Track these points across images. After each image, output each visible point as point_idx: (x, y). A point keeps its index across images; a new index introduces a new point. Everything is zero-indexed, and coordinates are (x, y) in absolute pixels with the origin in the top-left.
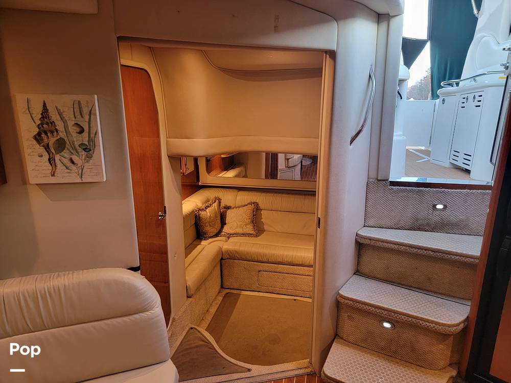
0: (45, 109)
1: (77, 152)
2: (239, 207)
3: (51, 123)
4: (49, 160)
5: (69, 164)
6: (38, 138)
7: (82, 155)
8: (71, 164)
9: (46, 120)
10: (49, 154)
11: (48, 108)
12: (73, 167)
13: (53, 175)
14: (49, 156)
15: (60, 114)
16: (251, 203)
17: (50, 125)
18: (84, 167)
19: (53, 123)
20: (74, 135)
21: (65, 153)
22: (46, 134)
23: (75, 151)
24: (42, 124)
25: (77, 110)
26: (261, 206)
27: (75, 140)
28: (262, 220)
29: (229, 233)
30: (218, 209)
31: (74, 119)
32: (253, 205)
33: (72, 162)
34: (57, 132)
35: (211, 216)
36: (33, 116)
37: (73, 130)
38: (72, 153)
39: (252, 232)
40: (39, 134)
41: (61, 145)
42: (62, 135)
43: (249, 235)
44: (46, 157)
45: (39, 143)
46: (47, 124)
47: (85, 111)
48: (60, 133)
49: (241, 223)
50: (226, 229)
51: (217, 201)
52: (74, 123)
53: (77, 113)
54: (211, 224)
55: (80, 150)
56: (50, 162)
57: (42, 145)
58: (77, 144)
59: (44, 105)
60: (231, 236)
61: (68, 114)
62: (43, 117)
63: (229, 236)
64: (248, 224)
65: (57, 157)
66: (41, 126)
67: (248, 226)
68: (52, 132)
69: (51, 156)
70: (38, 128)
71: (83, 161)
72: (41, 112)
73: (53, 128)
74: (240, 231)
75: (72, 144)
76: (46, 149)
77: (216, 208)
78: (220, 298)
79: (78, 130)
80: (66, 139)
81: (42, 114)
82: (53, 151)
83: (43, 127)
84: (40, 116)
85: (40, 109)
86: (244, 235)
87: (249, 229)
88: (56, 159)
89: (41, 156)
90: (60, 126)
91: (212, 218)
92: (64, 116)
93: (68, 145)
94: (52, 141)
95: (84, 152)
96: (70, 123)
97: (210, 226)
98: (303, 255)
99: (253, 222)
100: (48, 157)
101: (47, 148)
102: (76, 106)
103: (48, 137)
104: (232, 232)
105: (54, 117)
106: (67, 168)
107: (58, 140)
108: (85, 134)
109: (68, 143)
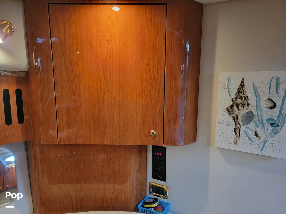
0: (242, 86)
1: (263, 126)
3: (245, 98)
4: (235, 129)
5: (253, 136)
6: (230, 110)
7: (268, 129)
8: (255, 136)
9: (241, 94)
10: (236, 124)
11: (245, 84)
12: (256, 139)
13: (236, 143)
14: (236, 126)
15: (255, 90)
17: (243, 99)
18: (266, 141)
19: (246, 98)
20: (265, 109)
21: (252, 126)
22: (238, 106)
23: (261, 125)
24: (236, 98)
25: (273, 86)
27: (264, 114)
31: (268, 94)
33: (256, 134)
34: (248, 105)
36: (230, 90)
37: (265, 105)
38: (258, 127)
40: (232, 107)
41: (249, 117)
42: (253, 108)
44: (233, 126)
45: (230, 114)
46: (241, 98)
47: (282, 87)
48: (251, 107)
52: (267, 98)
55: (267, 124)
56: (235, 132)
57: (232, 115)
58: (265, 119)
59: (243, 82)
61: (263, 90)
62: (238, 92)
65: (243, 128)
66: (235, 99)
68: (243, 106)
69: (238, 126)
70: (232, 101)
71: (268, 135)
72: (238, 88)
73: (245, 102)
75: (260, 118)
76: (234, 119)
79: (270, 105)
80: (255, 113)
81: (238, 89)
82: (240, 121)
83: (236, 100)
84: (237, 91)
85: (238, 84)
88: (241, 130)
89: (229, 125)
90: (252, 101)
92: (259, 91)
93: (255, 119)
94: (242, 113)
95: (270, 127)
100: (234, 127)
101: (236, 119)
102: (275, 82)
103: (239, 110)
105: (249, 91)
106: (250, 139)
107: (247, 112)
108: (277, 109)
109: (256, 116)
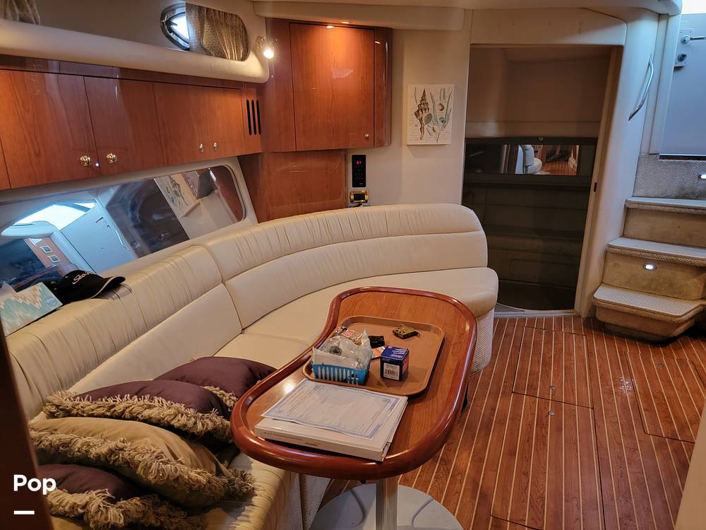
0: (424, 95)
1: (438, 123)
4: (421, 128)
5: (431, 131)
6: (417, 114)
8: (433, 132)
9: (423, 101)
11: (426, 94)
12: (434, 134)
13: (421, 139)
15: (432, 98)
18: (440, 133)
19: (427, 104)
20: (438, 111)
21: (431, 124)
22: (422, 111)
25: (442, 94)
27: (437, 115)
31: (439, 100)
33: (434, 130)
34: (428, 109)
36: (417, 99)
37: (438, 108)
38: (435, 124)
40: (418, 111)
41: (429, 117)
42: (431, 111)
44: (420, 126)
46: (424, 104)
47: (447, 95)
52: (439, 103)
53: (442, 98)
56: (421, 130)
57: (418, 118)
58: (438, 118)
59: (424, 92)
61: (436, 98)
65: (426, 127)
66: (420, 105)
68: (425, 110)
69: (422, 126)
70: (418, 107)
71: (440, 129)
72: (422, 97)
73: (426, 107)
75: (435, 118)
79: (441, 108)
80: (432, 114)
82: (424, 122)
84: (421, 99)
85: (421, 94)
88: (424, 128)
89: (417, 126)
90: (430, 106)
92: (434, 98)
93: (433, 119)
94: (424, 115)
95: (441, 124)
96: (437, 103)
101: (421, 120)
102: (442, 92)
103: (423, 113)
105: (428, 99)
106: (430, 134)
107: (428, 115)
108: (444, 111)
109: (433, 117)
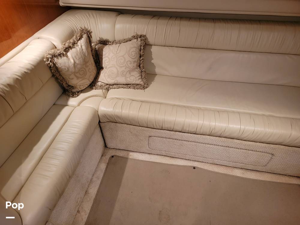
2: (120, 42)
16: (136, 37)
26: (151, 40)
28: (152, 61)
29: (107, 82)
30: (87, 49)
32: (139, 39)
35: (77, 62)
39: (139, 82)
43: (135, 86)
49: (123, 69)
50: (104, 78)
51: (85, 36)
54: (78, 75)
60: (111, 87)
63: (108, 87)
64: (133, 70)
67: (133, 73)
74: (122, 80)
77: (84, 47)
78: (103, 166)
86: (127, 85)
87: (135, 78)
91: (79, 66)
97: (78, 78)
98: (214, 124)
99: (139, 66)
104: (111, 81)
